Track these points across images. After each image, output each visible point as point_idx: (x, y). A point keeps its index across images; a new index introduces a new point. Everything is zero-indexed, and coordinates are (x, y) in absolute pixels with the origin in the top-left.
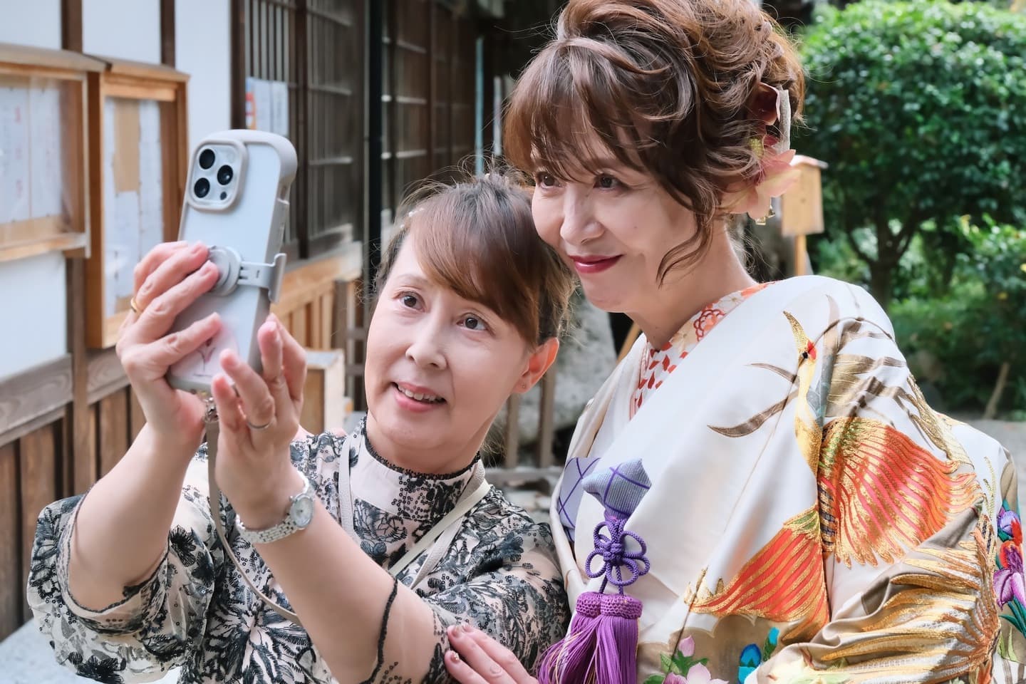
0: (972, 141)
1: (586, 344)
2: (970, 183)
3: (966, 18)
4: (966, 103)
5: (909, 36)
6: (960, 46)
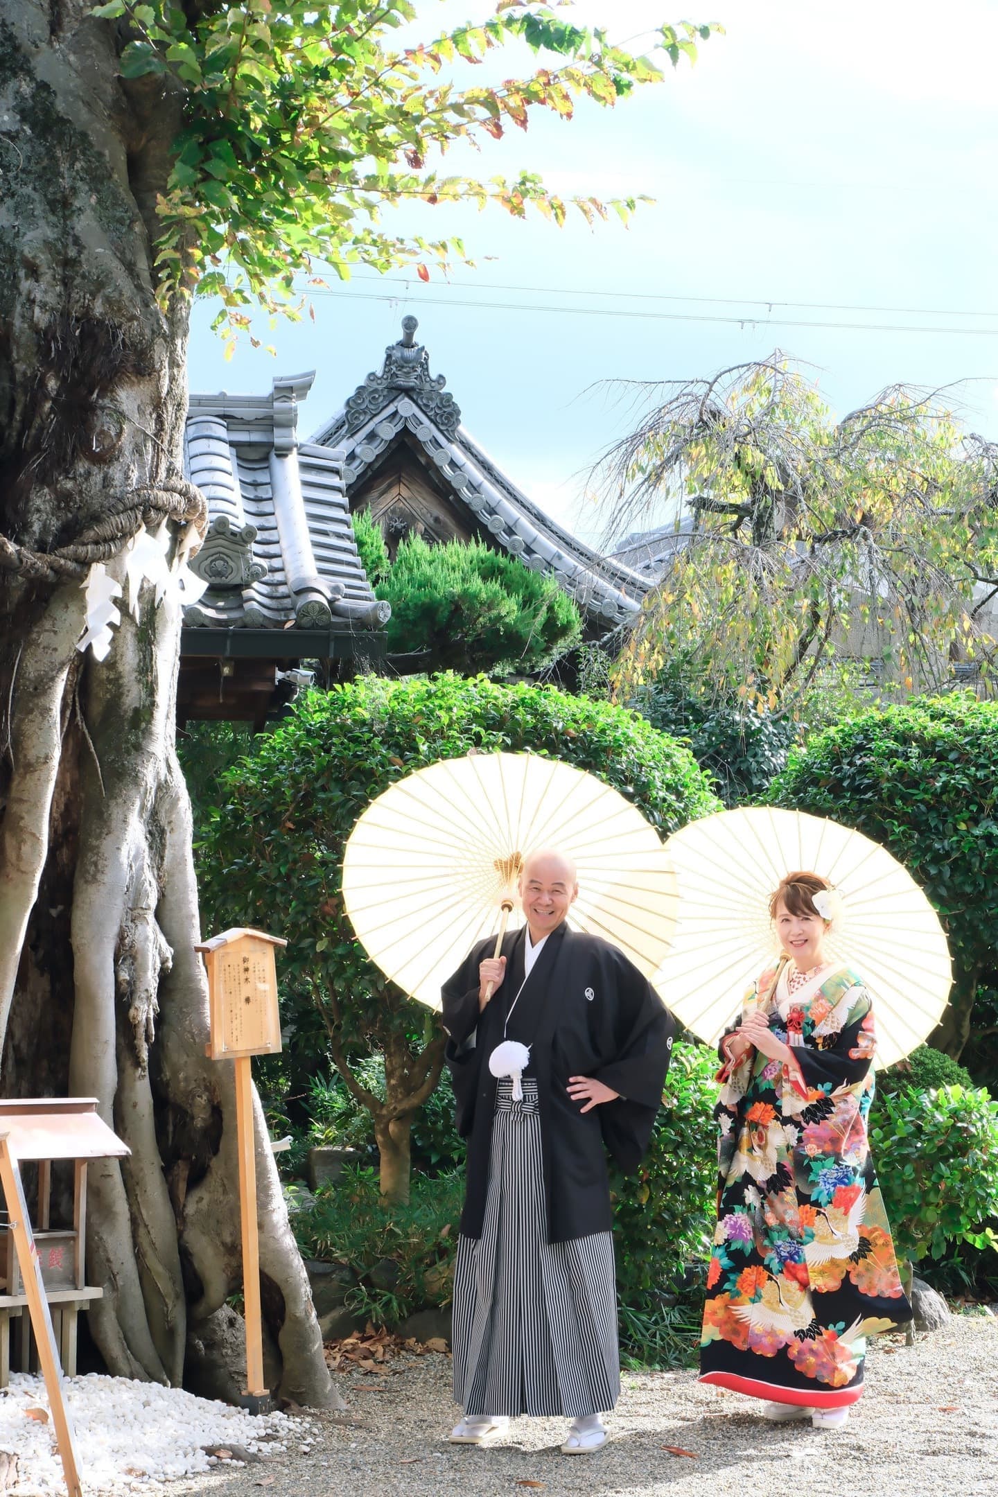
5: (428, 734)
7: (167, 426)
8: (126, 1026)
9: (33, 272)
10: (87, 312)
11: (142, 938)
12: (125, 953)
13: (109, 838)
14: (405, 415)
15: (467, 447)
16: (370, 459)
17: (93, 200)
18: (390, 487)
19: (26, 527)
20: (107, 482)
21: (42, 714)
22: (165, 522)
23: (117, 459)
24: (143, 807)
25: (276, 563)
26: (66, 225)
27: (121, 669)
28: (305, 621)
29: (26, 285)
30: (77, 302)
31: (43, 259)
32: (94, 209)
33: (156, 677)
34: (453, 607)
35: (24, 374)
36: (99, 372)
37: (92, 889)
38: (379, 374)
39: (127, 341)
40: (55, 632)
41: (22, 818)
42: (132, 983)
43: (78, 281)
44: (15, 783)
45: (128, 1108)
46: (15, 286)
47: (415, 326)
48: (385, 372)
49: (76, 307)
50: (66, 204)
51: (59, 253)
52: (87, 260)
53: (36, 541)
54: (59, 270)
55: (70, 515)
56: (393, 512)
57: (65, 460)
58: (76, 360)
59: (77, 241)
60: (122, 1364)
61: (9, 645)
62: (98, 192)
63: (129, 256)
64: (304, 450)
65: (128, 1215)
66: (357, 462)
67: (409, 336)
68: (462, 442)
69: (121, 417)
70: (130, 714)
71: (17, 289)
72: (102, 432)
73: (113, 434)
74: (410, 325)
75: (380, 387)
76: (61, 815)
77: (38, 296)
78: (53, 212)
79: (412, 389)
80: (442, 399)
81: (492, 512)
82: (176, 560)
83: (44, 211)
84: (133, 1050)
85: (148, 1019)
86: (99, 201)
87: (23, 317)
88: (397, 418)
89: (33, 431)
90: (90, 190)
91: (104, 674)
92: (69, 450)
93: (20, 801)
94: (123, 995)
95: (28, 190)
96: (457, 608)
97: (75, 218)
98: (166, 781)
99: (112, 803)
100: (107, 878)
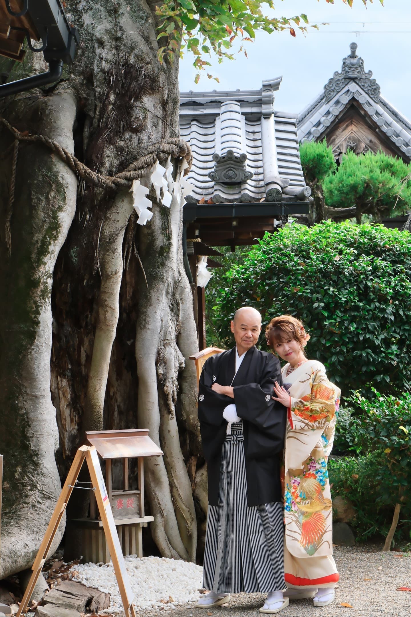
0: (366, 330)
1: (39, 503)
2: (368, 363)
3: (363, 234)
4: (360, 301)
5: (317, 250)
6: (357, 257)
7: (169, 113)
8: (163, 395)
9: (101, 44)
10: (127, 62)
11: (169, 353)
12: (161, 361)
13: (151, 308)
14: (353, 91)
15: (385, 105)
16: (337, 113)
17: (128, 8)
18: (347, 126)
19: (103, 164)
20: (140, 141)
21: (113, 252)
22: (169, 159)
23: (144, 130)
24: (167, 293)
25: (260, 170)
26: (116, 21)
27: (153, 228)
28: (270, 198)
29: (98, 51)
30: (122, 57)
31: (106, 38)
32: (129, 13)
33: (171, 231)
34: (366, 185)
35: (100, 93)
36: (134, 90)
37: (143, 332)
38: (340, 72)
39: (146, 74)
40: (118, 213)
41: (106, 300)
42: (165, 375)
43: (122, 47)
44: (103, 284)
45: (166, 433)
46: (94, 52)
47: (356, 47)
48: (343, 71)
49: (122, 60)
50: (115, 11)
51: (113, 35)
52: (126, 37)
53: (107, 171)
54: (114, 43)
55: (123, 158)
56: (349, 138)
57: (120, 132)
58: (123, 84)
59: (121, 29)
60: (167, 552)
61: (97, 220)
62: (130, 4)
63: (146, 34)
64: (278, 115)
65: (168, 483)
66: (331, 115)
67: (353, 52)
68: (382, 103)
69: (145, 110)
70: (159, 249)
71: (95, 53)
72: (136, 118)
73: (141, 118)
74: (354, 47)
75: (340, 78)
76: (131, 297)
77: (104, 55)
78: (110, 16)
79: (356, 78)
80: (371, 82)
81: (398, 136)
82: (178, 175)
83: (106, 16)
84: (167, 406)
85: (173, 391)
86: (131, 9)
87: (98, 66)
88: (349, 93)
89: (104, 119)
90: (127, 4)
91: (146, 231)
92: (121, 127)
93: (105, 292)
94: (161, 380)
95: (98, 6)
96: (368, 186)
97: (120, 18)
98: (178, 280)
99: (152, 291)
100: (150, 326)
